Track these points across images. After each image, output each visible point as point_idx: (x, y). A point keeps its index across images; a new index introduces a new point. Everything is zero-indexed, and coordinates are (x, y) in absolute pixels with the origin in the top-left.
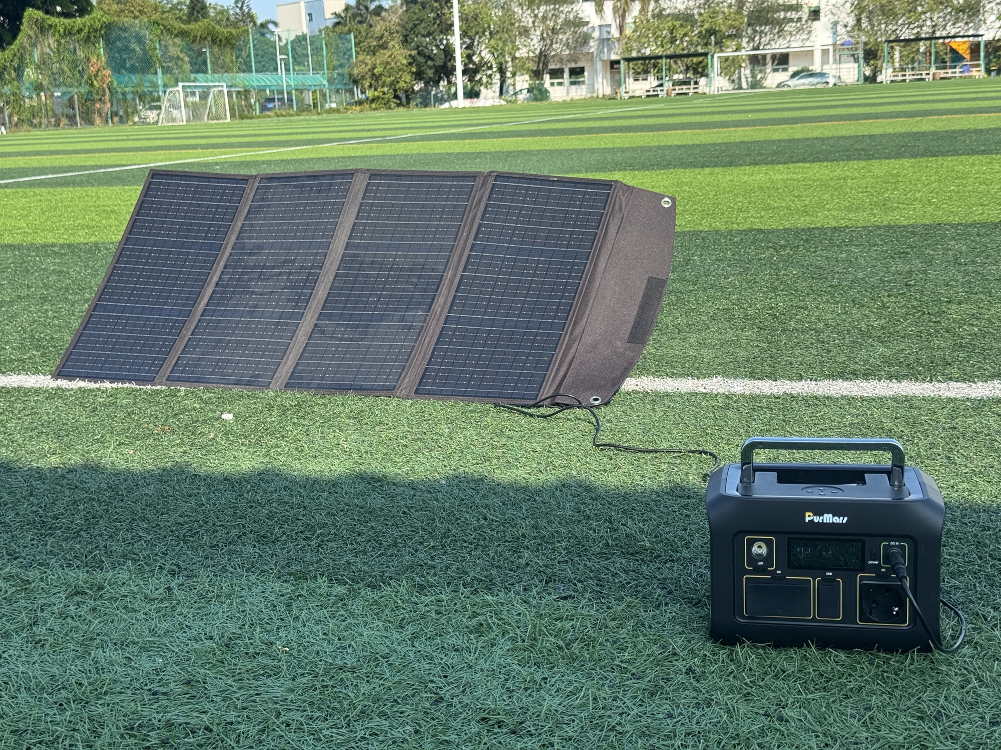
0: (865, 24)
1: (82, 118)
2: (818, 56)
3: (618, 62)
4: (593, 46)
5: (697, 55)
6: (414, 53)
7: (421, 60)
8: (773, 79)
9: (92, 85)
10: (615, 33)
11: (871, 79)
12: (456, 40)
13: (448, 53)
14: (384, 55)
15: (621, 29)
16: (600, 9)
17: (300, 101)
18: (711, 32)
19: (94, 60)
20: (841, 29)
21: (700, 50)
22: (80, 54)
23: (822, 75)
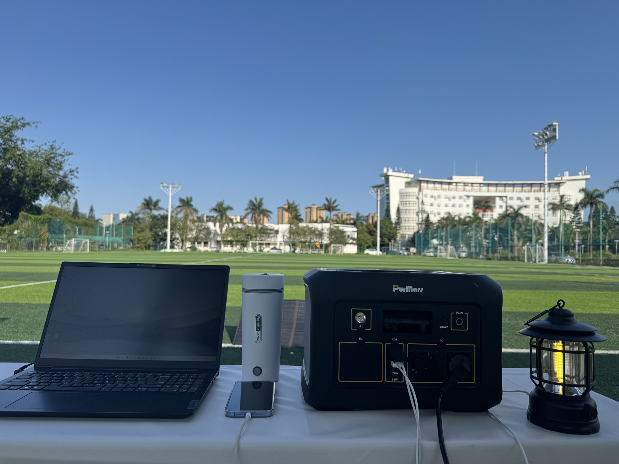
0: (292, 236)
1: (35, 248)
2: (278, 244)
3: (220, 241)
4: (212, 236)
5: (244, 241)
6: (154, 234)
7: (156, 236)
8: (266, 250)
9: (41, 238)
10: (219, 232)
11: (294, 252)
12: (168, 231)
13: (165, 234)
14: (143, 234)
15: (221, 231)
16: (215, 225)
17: (113, 246)
18: (249, 235)
19: (43, 229)
20: (285, 237)
21: (245, 240)
22: (39, 227)
23: (280, 249)
